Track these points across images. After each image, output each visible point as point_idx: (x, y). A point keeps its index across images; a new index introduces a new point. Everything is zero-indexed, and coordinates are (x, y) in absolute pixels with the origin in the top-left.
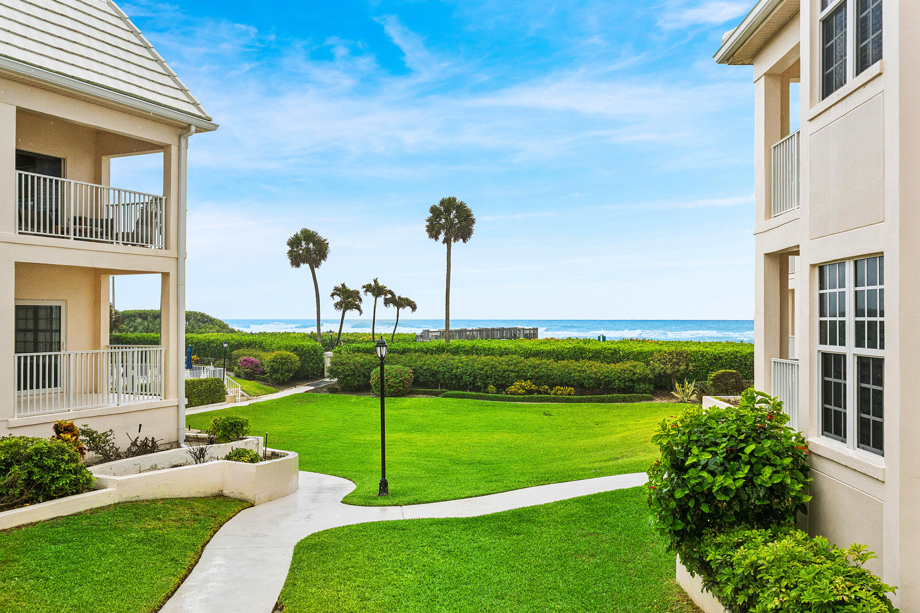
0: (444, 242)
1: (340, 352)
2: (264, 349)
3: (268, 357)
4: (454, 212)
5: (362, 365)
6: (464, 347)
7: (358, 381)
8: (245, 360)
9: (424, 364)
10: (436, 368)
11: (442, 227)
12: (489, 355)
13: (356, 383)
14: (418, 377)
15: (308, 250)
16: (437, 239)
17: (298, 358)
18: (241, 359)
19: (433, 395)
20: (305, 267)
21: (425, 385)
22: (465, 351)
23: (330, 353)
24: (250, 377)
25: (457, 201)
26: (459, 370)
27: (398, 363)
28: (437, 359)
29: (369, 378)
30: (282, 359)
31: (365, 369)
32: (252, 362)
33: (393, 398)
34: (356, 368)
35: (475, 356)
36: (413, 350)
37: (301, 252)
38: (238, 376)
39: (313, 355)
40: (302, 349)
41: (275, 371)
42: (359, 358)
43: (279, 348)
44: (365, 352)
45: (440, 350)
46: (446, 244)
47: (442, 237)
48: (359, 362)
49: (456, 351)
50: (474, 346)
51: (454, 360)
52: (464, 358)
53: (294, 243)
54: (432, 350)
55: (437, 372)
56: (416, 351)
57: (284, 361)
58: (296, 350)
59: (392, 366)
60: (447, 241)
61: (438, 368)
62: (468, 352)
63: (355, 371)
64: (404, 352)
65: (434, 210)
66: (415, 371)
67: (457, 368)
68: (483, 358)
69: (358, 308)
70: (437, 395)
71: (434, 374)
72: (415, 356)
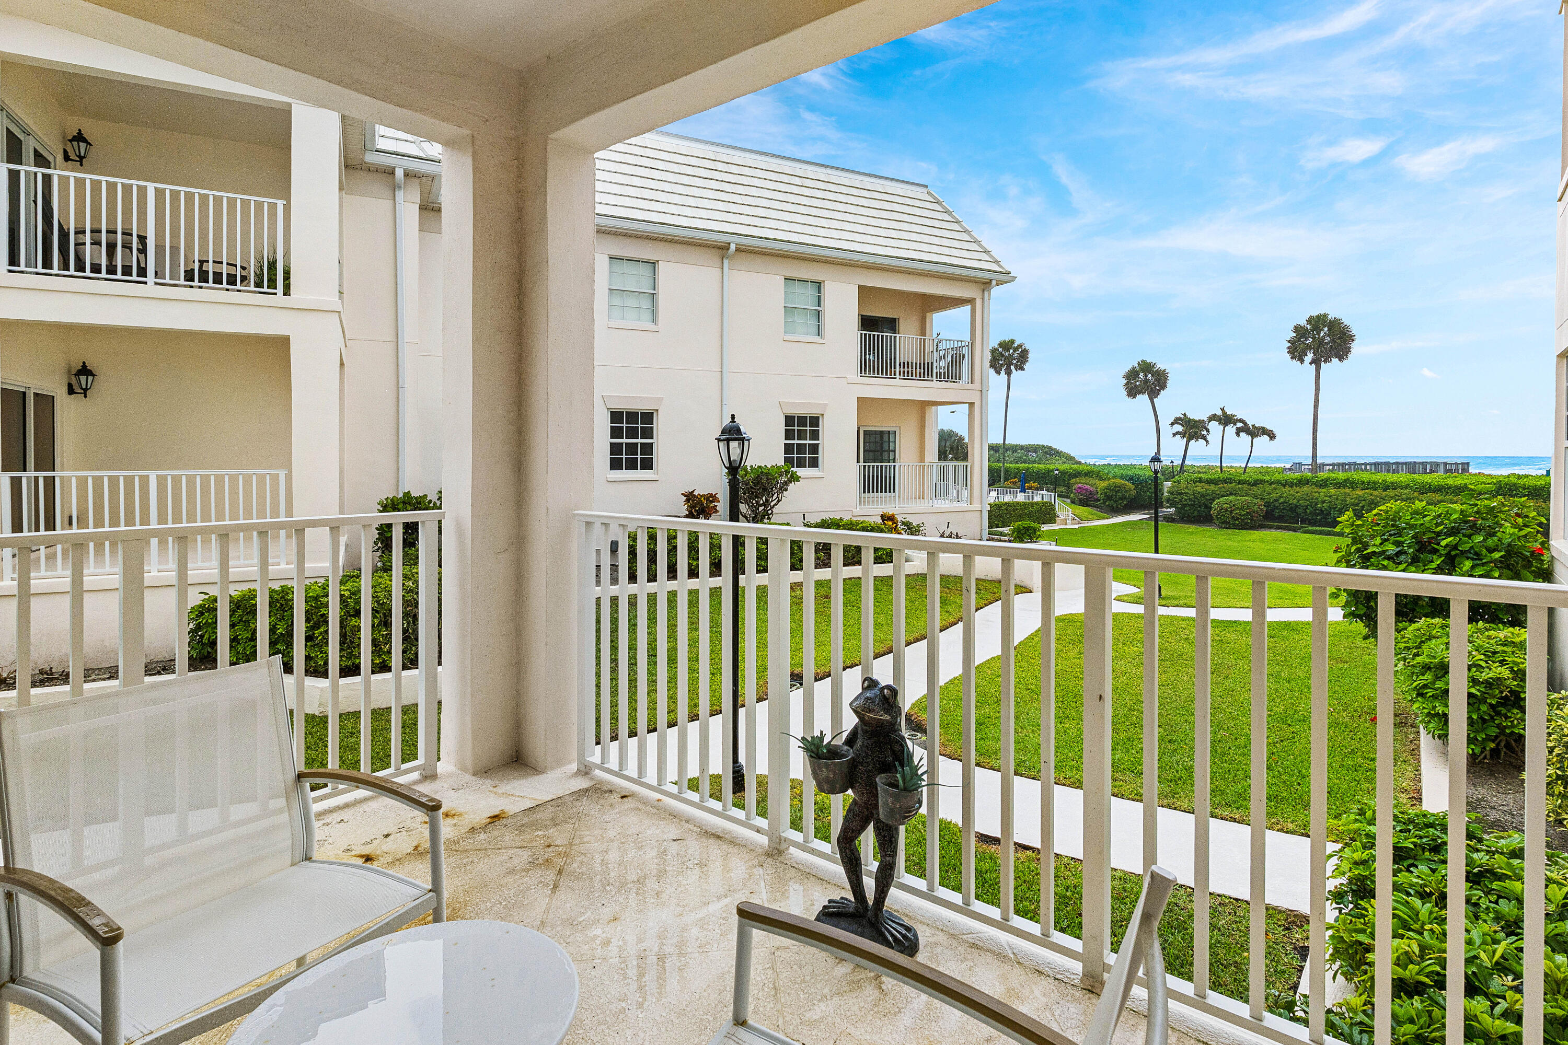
0: (1311, 364)
1: (1179, 482)
2: (1101, 479)
3: (1103, 485)
4: (1326, 329)
5: (1203, 496)
6: (1334, 480)
7: (1198, 511)
8: (1079, 488)
9: (1281, 497)
10: (1295, 501)
11: (1309, 347)
12: (1368, 489)
13: (1196, 513)
14: (1273, 511)
15: (1146, 381)
16: (1302, 361)
17: (1133, 487)
18: (1075, 486)
19: (1290, 530)
20: (1143, 399)
21: (1281, 519)
22: (1336, 484)
23: (1169, 483)
24: (1084, 503)
25: (1329, 317)
26: (1325, 504)
27: (1247, 495)
28: (1297, 492)
29: (1211, 508)
30: (1115, 487)
31: (1207, 500)
32: (1086, 490)
33: (1237, 531)
34: (1195, 497)
35: (1347, 490)
36: (1267, 481)
37: (1138, 383)
38: (1073, 502)
39: (1150, 484)
40: (1138, 479)
41: (1108, 498)
42: (1200, 488)
43: (1115, 477)
44: (1209, 483)
45: (1302, 482)
46: (1313, 365)
47: (1309, 357)
48: (1199, 493)
49: (1324, 484)
50: (1348, 479)
51: (1319, 493)
52: (1333, 491)
53: (1131, 375)
54: (1292, 482)
55: (1297, 506)
56: (1271, 484)
57: (1116, 489)
58: (1131, 479)
59: (1238, 498)
60: (1316, 362)
61: (1298, 501)
62: (1339, 485)
63: (1194, 501)
64: (1256, 483)
65: (1297, 329)
66: (1267, 504)
67: (1323, 502)
68: (1359, 492)
69: (1204, 438)
70: (1295, 531)
71: (1293, 508)
72: (1268, 488)
